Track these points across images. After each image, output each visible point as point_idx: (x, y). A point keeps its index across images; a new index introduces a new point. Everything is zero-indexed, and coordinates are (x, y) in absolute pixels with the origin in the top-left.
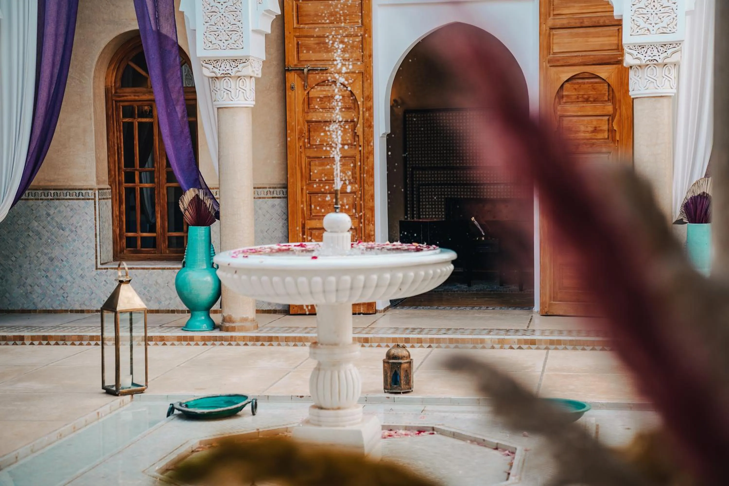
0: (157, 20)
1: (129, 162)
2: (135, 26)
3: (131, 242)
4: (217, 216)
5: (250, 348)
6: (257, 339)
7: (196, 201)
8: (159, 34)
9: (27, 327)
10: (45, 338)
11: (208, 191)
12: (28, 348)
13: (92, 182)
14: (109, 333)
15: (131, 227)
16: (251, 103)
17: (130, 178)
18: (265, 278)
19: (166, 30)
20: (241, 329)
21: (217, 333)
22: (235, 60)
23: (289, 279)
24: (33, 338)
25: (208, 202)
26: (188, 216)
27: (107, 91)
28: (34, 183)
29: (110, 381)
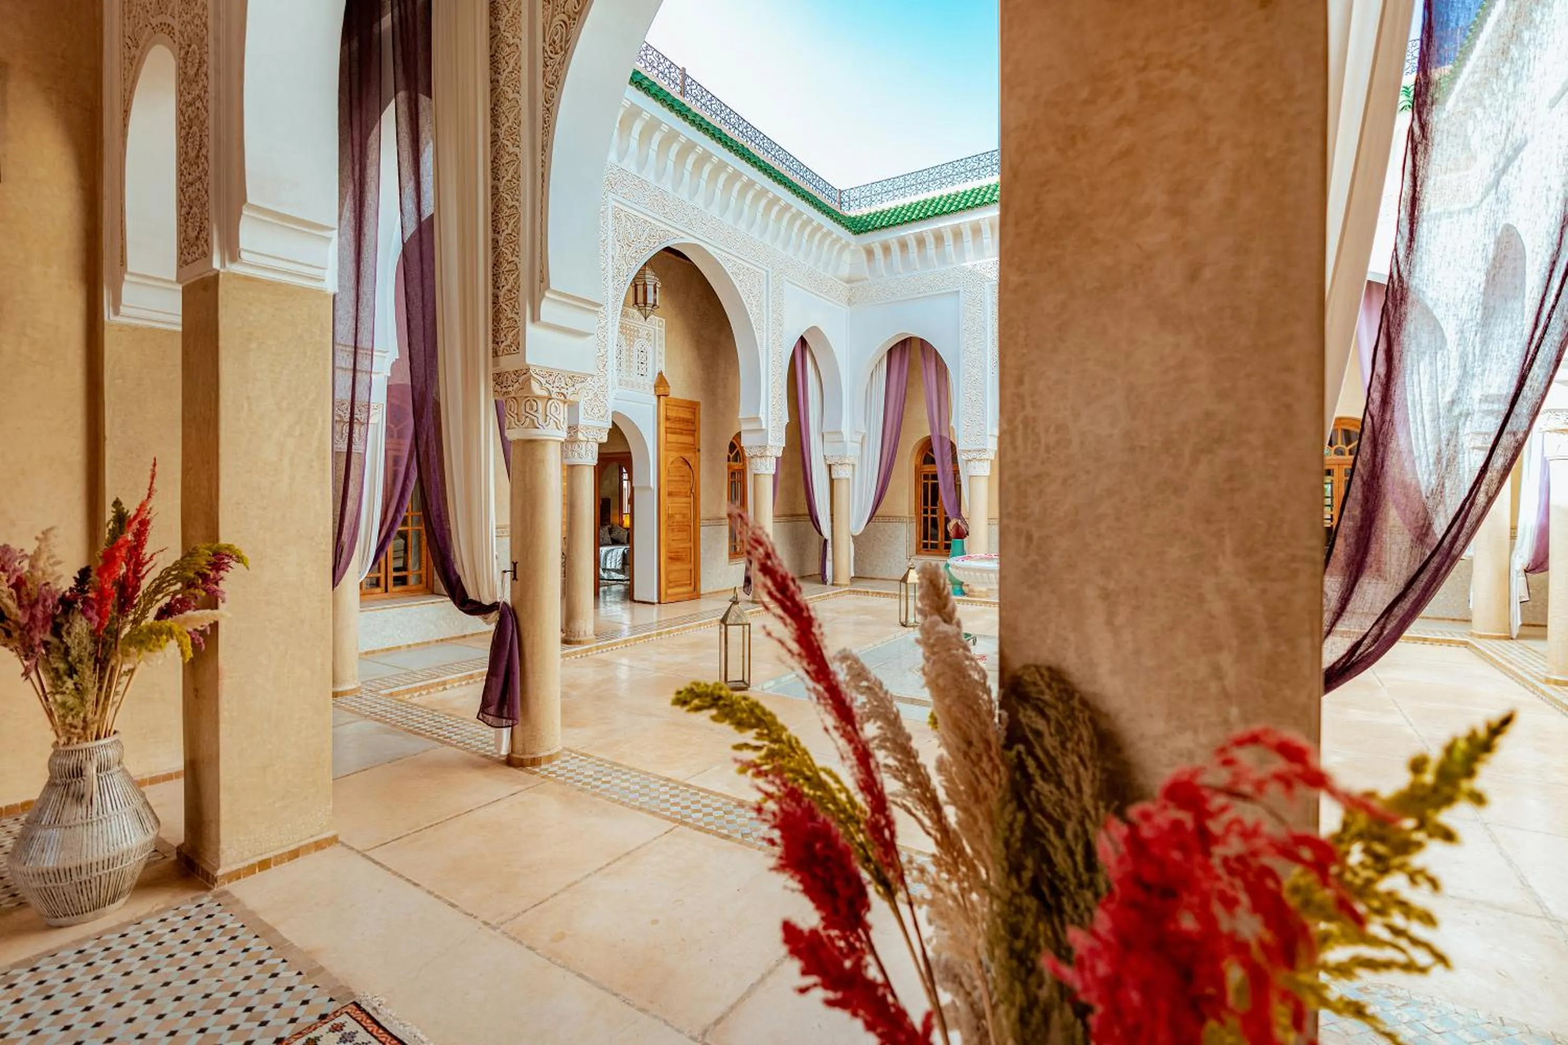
0: (940, 430)
1: (926, 503)
2: (929, 434)
3: (925, 546)
4: (968, 534)
5: (983, 607)
6: (987, 603)
7: (957, 525)
8: (941, 437)
9: (872, 587)
10: (878, 593)
11: (963, 520)
12: (870, 597)
13: (906, 514)
14: (903, 593)
15: (926, 538)
16: (988, 474)
17: (926, 511)
18: (972, 573)
19: (944, 434)
20: (979, 597)
21: (965, 598)
22: (979, 451)
23: (985, 575)
24: (873, 593)
25: (963, 527)
26: (952, 534)
27: (916, 467)
28: (878, 513)
29: (903, 620)
